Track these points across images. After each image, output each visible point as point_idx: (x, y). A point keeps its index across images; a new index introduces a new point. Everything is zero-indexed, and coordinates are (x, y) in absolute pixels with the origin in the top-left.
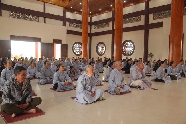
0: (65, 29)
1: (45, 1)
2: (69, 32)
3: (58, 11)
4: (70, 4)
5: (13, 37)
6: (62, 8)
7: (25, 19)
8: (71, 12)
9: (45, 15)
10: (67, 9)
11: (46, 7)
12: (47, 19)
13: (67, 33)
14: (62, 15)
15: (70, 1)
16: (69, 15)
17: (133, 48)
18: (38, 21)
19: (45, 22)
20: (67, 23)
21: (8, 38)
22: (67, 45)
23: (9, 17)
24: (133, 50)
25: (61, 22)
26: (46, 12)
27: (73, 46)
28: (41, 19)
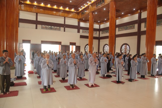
0: (79, 35)
1: (65, 16)
2: (82, 37)
3: (74, 22)
4: (82, 17)
5: (43, 42)
6: (77, 20)
7: (51, 29)
8: (84, 22)
9: (65, 26)
10: (80, 20)
11: (66, 20)
12: (66, 29)
13: (80, 38)
14: (77, 25)
15: (82, 15)
16: (82, 24)
17: (129, 50)
18: (60, 30)
19: (64, 31)
20: (81, 31)
21: (40, 43)
22: (80, 46)
23: (42, 29)
24: (129, 52)
25: (76, 30)
26: (66, 24)
27: (85, 47)
28: (62, 29)
